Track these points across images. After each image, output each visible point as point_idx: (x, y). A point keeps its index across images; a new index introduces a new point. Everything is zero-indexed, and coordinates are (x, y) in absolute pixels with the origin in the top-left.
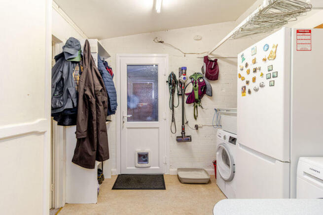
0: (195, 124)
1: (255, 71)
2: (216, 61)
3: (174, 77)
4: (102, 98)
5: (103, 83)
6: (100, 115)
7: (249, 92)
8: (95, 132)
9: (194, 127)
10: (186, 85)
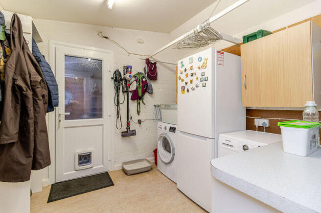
0: (138, 119)
1: (192, 75)
2: (155, 63)
3: (120, 74)
4: (41, 91)
5: (42, 73)
6: (40, 112)
7: (188, 91)
8: (32, 134)
9: (137, 121)
10: (130, 82)
